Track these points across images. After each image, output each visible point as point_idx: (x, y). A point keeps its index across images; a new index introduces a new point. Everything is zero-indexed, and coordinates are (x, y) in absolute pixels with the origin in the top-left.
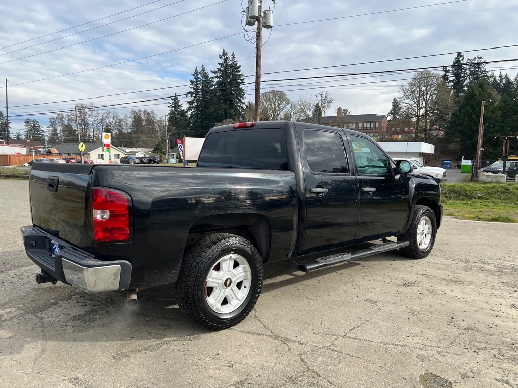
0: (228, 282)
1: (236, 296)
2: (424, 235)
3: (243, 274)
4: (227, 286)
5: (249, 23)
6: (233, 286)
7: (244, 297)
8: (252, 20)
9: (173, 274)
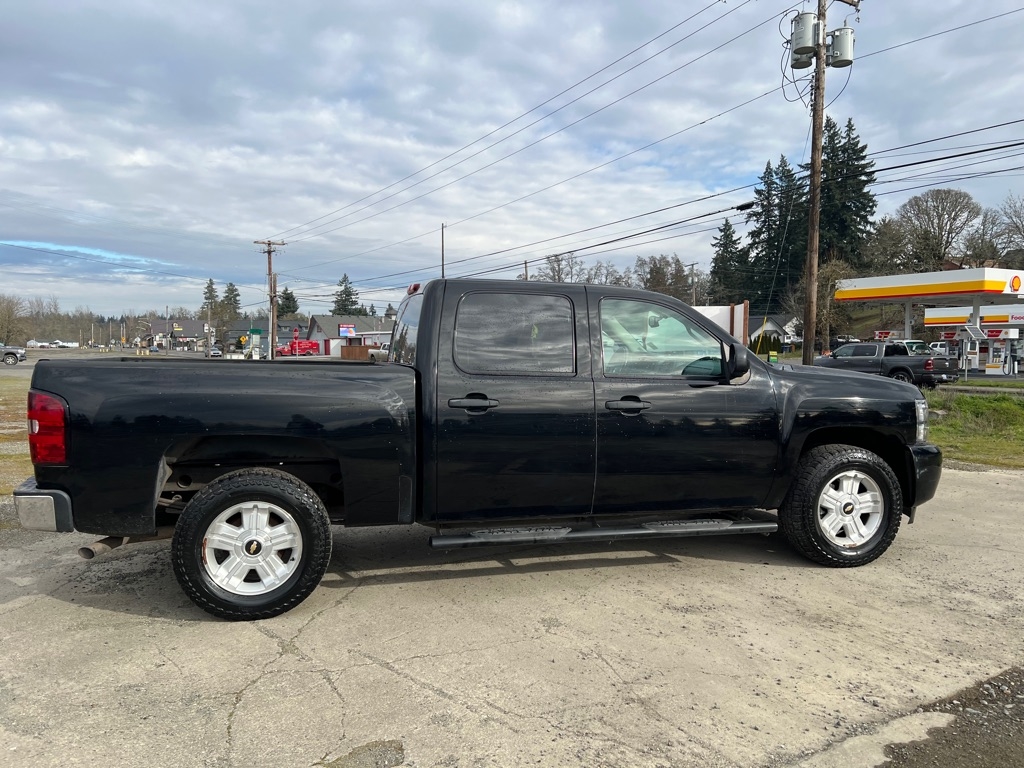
0: (254, 547)
1: (274, 571)
2: (856, 515)
3: (290, 537)
4: (252, 552)
5: (797, 65)
6: (268, 555)
7: (288, 574)
8: (802, 56)
9: (143, 519)
